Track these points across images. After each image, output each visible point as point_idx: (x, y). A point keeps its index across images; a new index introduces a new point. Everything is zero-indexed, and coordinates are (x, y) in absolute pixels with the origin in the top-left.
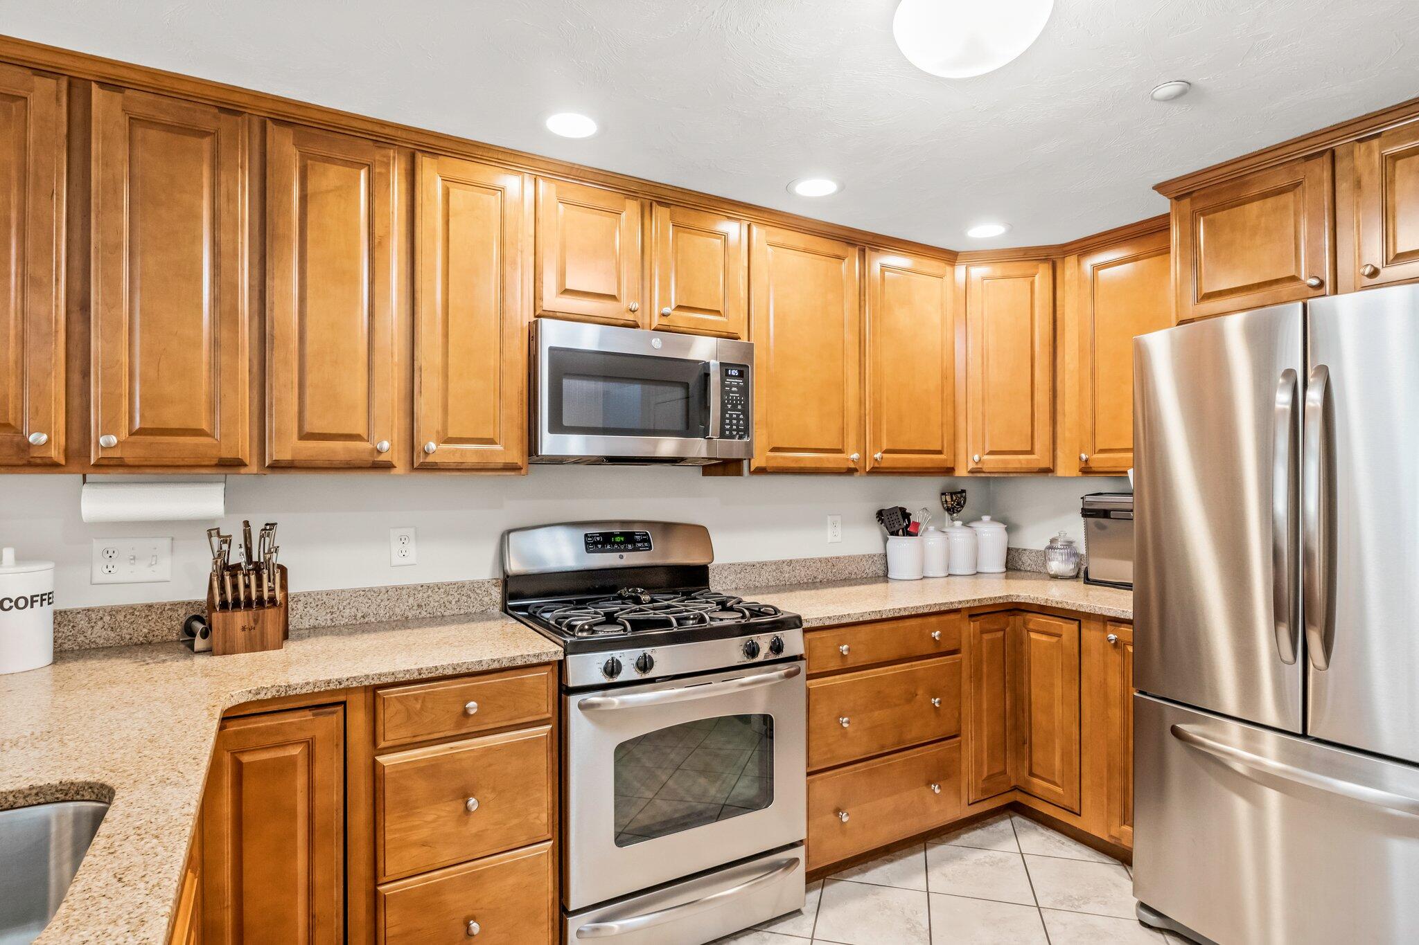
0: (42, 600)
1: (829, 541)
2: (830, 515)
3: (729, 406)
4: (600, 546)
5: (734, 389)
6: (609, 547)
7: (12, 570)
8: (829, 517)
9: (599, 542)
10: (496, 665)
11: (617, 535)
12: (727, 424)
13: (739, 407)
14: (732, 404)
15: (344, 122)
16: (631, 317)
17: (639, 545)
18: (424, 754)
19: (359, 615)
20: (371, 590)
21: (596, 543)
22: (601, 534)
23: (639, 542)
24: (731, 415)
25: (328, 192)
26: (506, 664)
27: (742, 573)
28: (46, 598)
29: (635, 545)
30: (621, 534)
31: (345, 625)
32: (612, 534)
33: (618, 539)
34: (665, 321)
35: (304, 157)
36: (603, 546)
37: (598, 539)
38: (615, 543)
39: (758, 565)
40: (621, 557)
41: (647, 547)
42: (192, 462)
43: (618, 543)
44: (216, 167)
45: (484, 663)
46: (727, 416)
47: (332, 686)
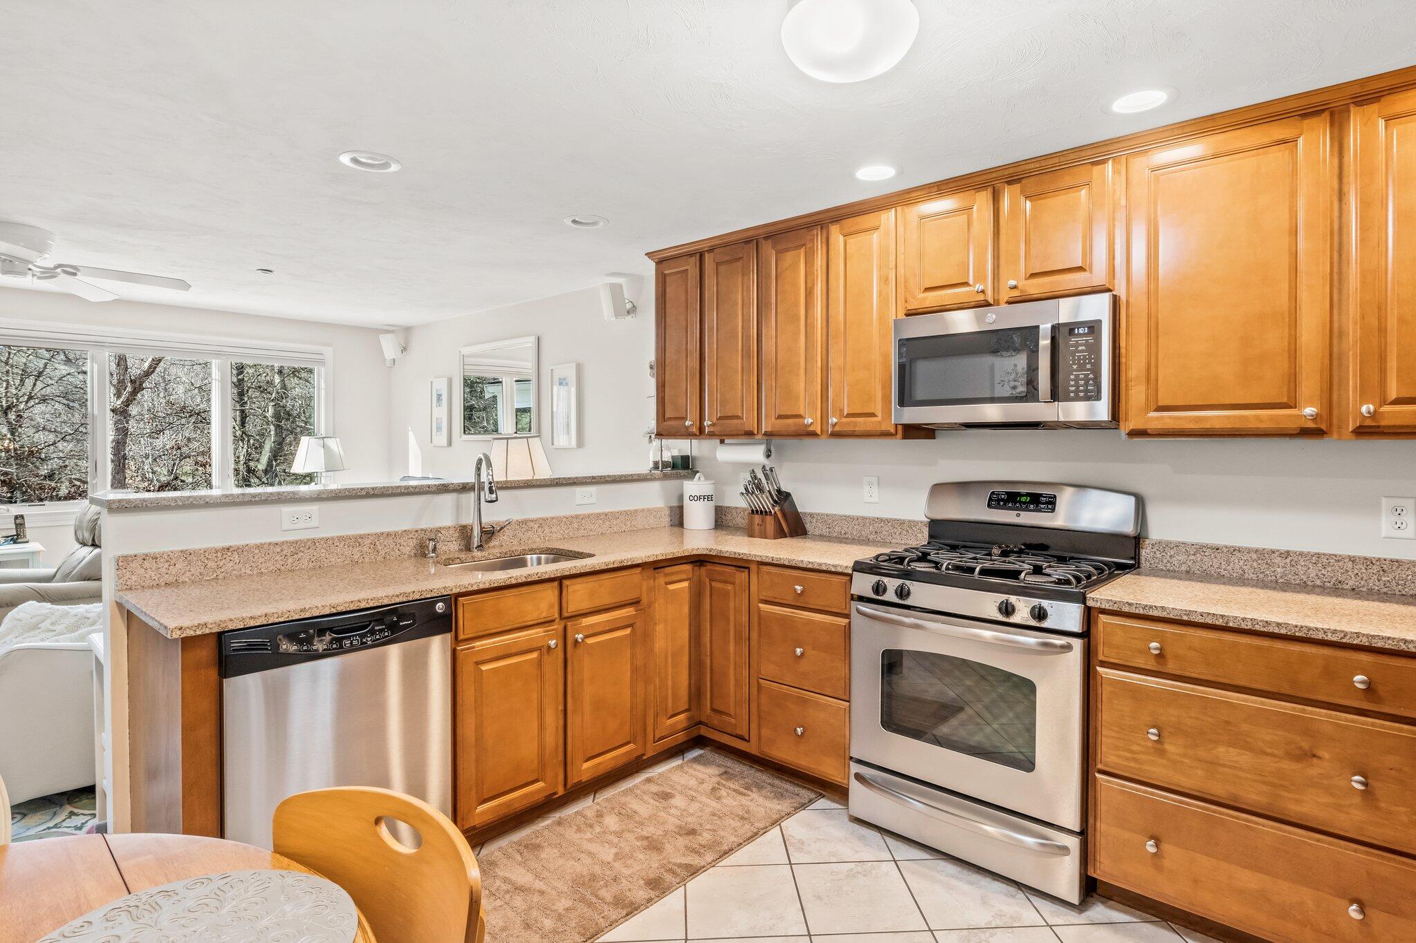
0: (704, 498)
1: (1383, 535)
2: (1385, 497)
3: (1075, 367)
4: (1002, 503)
5: (1080, 348)
6: (1010, 505)
7: (703, 483)
8: (1384, 500)
9: (1003, 500)
10: (810, 566)
11: (1023, 495)
12: (1072, 386)
13: (1088, 366)
14: (1079, 364)
15: (792, 223)
16: (981, 297)
17: (1043, 506)
18: (780, 611)
19: (843, 532)
20: (849, 516)
21: (999, 500)
22: (1007, 493)
23: (1043, 504)
24: (1077, 376)
25: (787, 269)
26: (816, 567)
27: (1198, 555)
28: (709, 498)
29: (1037, 506)
30: (1028, 494)
31: (836, 537)
32: (1019, 494)
33: (1023, 499)
34: (1016, 293)
35: (777, 253)
36: (1005, 504)
37: (1003, 496)
38: (1020, 502)
39: (1224, 549)
40: (1018, 515)
41: (1050, 509)
42: (736, 433)
43: (1024, 503)
44: (743, 275)
45: (804, 562)
46: (1072, 377)
47: (736, 556)
